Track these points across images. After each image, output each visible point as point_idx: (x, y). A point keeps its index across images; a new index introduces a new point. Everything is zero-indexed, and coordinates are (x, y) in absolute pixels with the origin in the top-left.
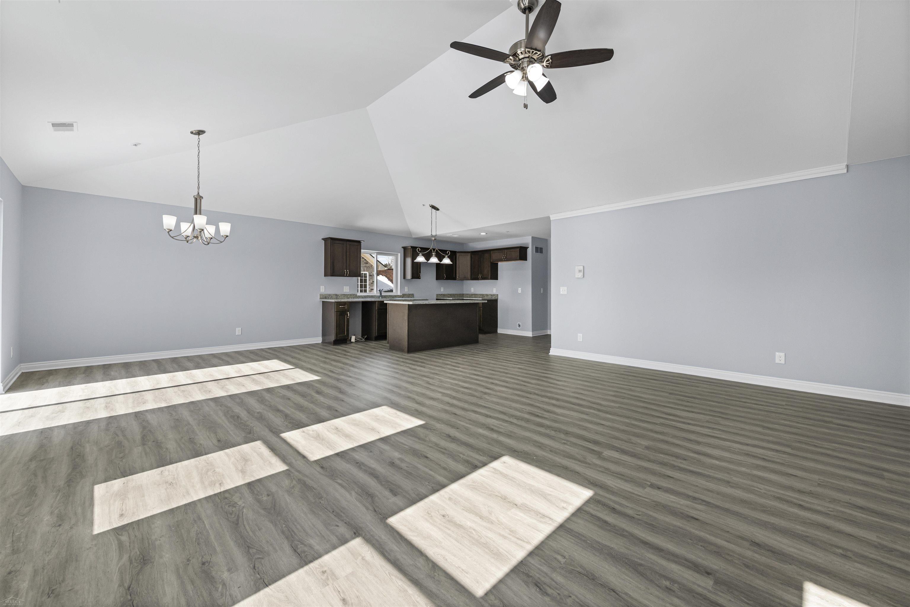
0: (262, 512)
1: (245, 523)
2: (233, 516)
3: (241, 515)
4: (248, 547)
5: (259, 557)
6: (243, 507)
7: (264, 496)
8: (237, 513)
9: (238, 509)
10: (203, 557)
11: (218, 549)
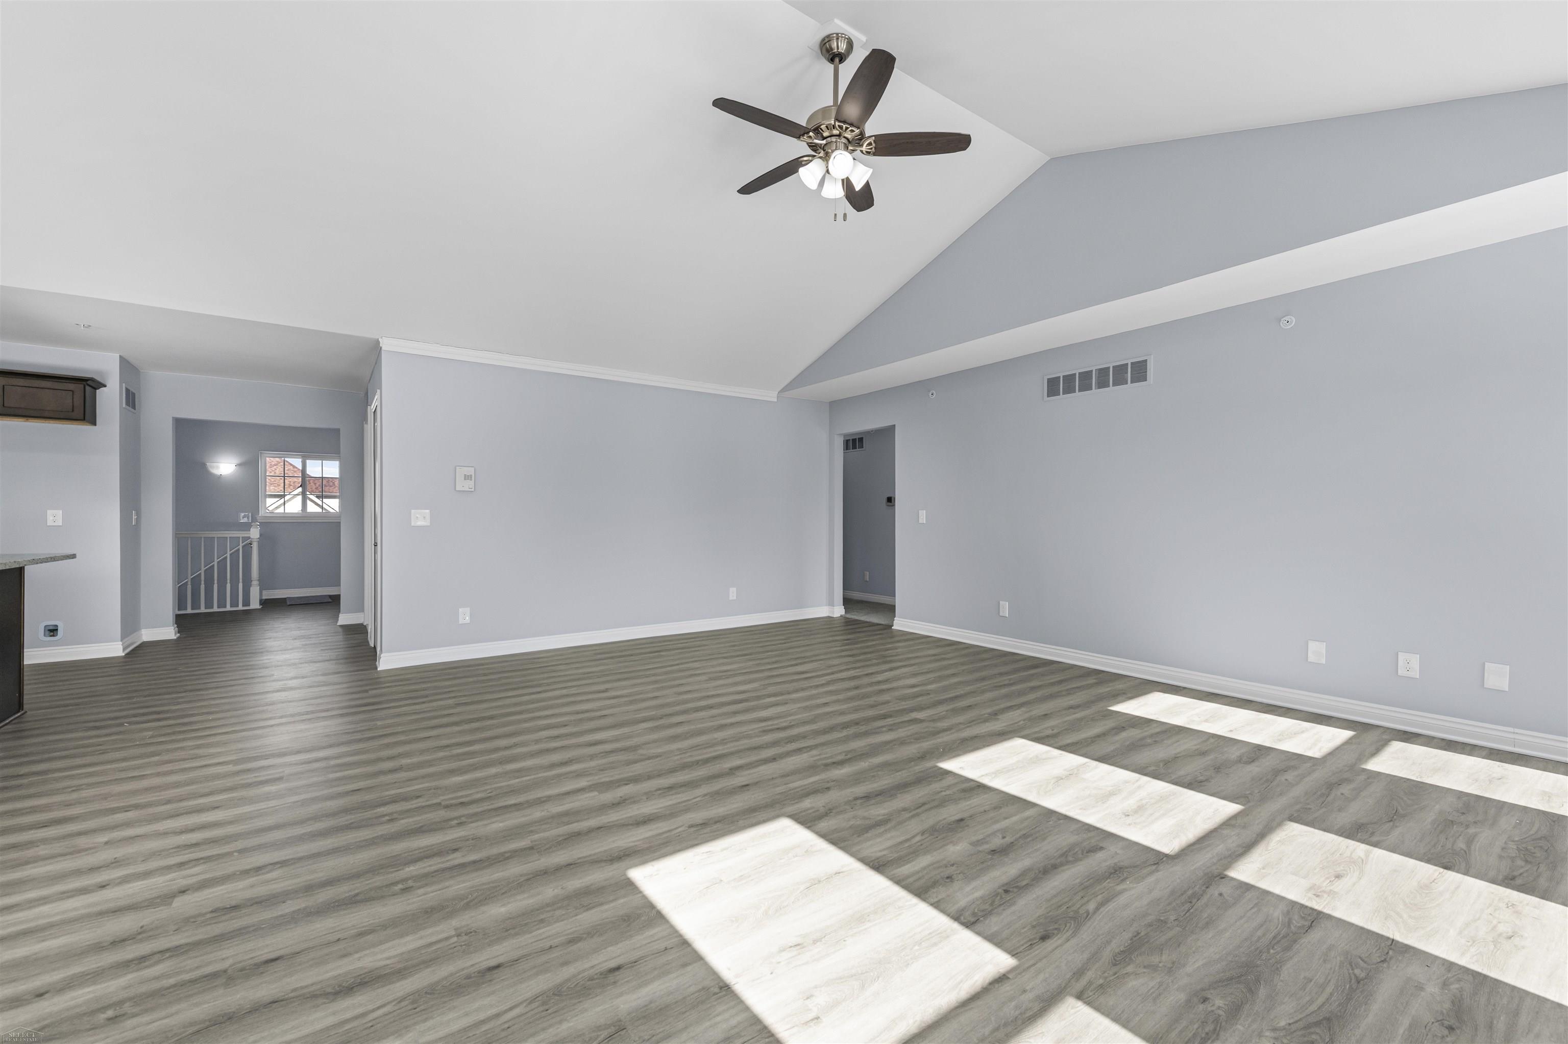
0: (1262, 992)
1: (1314, 1007)
2: (1314, 1037)
3: (1301, 1025)
4: (1359, 982)
5: (1361, 962)
6: (1274, 1030)
7: (1213, 1005)
8: (1300, 1033)
9: (1288, 1038)
10: (1443, 1037)
11: (1406, 1022)
